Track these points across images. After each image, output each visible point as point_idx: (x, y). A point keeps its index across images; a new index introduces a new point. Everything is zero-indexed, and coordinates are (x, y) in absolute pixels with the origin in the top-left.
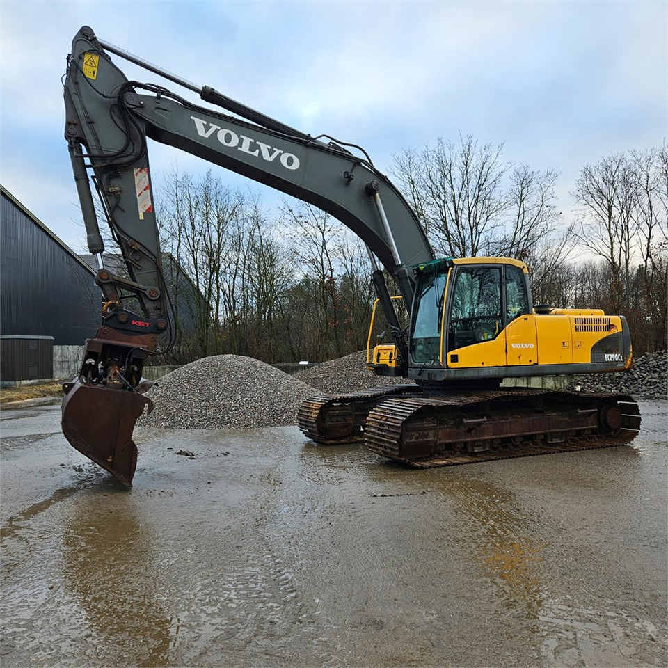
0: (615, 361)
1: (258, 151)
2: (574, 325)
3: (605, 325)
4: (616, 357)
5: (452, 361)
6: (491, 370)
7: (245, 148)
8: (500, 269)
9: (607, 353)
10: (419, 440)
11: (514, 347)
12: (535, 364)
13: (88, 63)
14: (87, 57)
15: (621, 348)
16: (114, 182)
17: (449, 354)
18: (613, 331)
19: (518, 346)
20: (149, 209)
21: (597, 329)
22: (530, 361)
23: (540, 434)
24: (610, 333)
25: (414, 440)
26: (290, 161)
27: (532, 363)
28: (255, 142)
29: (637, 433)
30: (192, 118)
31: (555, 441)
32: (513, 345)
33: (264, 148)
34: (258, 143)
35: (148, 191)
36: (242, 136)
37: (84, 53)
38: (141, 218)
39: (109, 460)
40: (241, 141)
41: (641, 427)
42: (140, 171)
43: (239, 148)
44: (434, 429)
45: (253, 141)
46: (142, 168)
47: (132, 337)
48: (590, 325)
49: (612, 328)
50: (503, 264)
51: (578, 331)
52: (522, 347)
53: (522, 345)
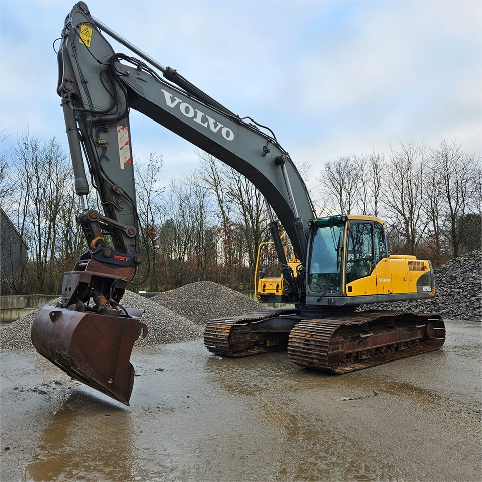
0: (428, 291)
1: (207, 123)
2: (408, 266)
3: (422, 266)
4: (428, 288)
5: (349, 291)
6: (370, 297)
7: (199, 120)
8: (371, 225)
9: (423, 286)
10: (334, 352)
11: (380, 281)
12: (391, 293)
13: (84, 32)
14: (83, 27)
15: (430, 282)
16: (102, 135)
17: (348, 286)
19: (382, 280)
20: (128, 161)
21: (419, 269)
22: (389, 291)
24: (425, 272)
25: (331, 352)
26: (228, 134)
28: (205, 116)
29: (444, 341)
30: (162, 90)
31: (402, 348)
32: (380, 279)
33: (211, 121)
34: (207, 117)
35: (128, 146)
36: (196, 110)
37: (81, 24)
38: (122, 167)
39: (110, 382)
40: (196, 114)
42: (122, 128)
43: (195, 119)
44: (342, 343)
45: (204, 115)
46: (124, 126)
47: (115, 269)
48: (415, 266)
49: (425, 268)
50: (373, 221)
51: (410, 270)
52: (384, 281)
53: (384, 279)
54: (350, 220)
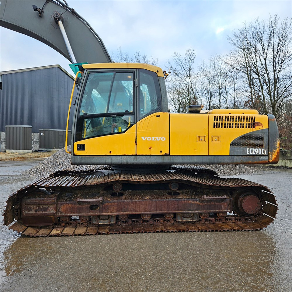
0: (258, 155)
2: (212, 122)
3: (248, 122)
4: (259, 151)
5: (78, 149)
6: (119, 158)
8: (133, 73)
9: (248, 147)
11: (144, 139)
12: (166, 155)
15: (266, 143)
17: (76, 144)
18: (257, 128)
19: (149, 139)
21: (238, 126)
22: (161, 152)
23: (169, 214)
24: (254, 130)
25: (33, 212)
27: (163, 153)
29: (272, 221)
31: (185, 220)
32: (143, 138)
41: (276, 215)
44: (53, 204)
48: (231, 122)
49: (257, 125)
50: (136, 69)
51: (217, 127)
52: (153, 140)
53: (153, 138)
54: (88, 69)
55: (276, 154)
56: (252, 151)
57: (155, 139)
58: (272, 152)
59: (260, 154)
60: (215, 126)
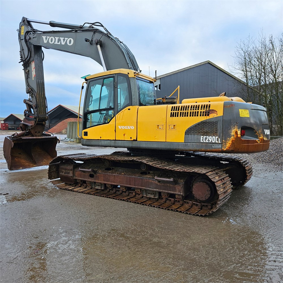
0: (212, 143)
1: (60, 41)
2: (169, 112)
3: (202, 111)
4: (212, 139)
5: (84, 135)
6: (106, 142)
8: (114, 78)
9: (203, 135)
10: (65, 174)
11: (120, 128)
12: (134, 140)
13: (22, 29)
15: (219, 131)
16: (28, 68)
17: (83, 131)
18: (212, 116)
19: (123, 127)
20: (35, 76)
21: (192, 114)
23: (137, 188)
24: (208, 118)
26: (70, 42)
27: (132, 139)
33: (62, 39)
34: (60, 38)
35: (34, 69)
37: (21, 27)
38: (33, 79)
42: (33, 62)
43: (55, 43)
44: (71, 170)
48: (187, 111)
49: (212, 113)
50: (115, 74)
51: (173, 116)
52: (126, 128)
53: (126, 127)
54: (89, 79)
55: (230, 142)
56: (206, 139)
57: (127, 127)
58: (226, 140)
59: (213, 142)
60: (172, 115)
